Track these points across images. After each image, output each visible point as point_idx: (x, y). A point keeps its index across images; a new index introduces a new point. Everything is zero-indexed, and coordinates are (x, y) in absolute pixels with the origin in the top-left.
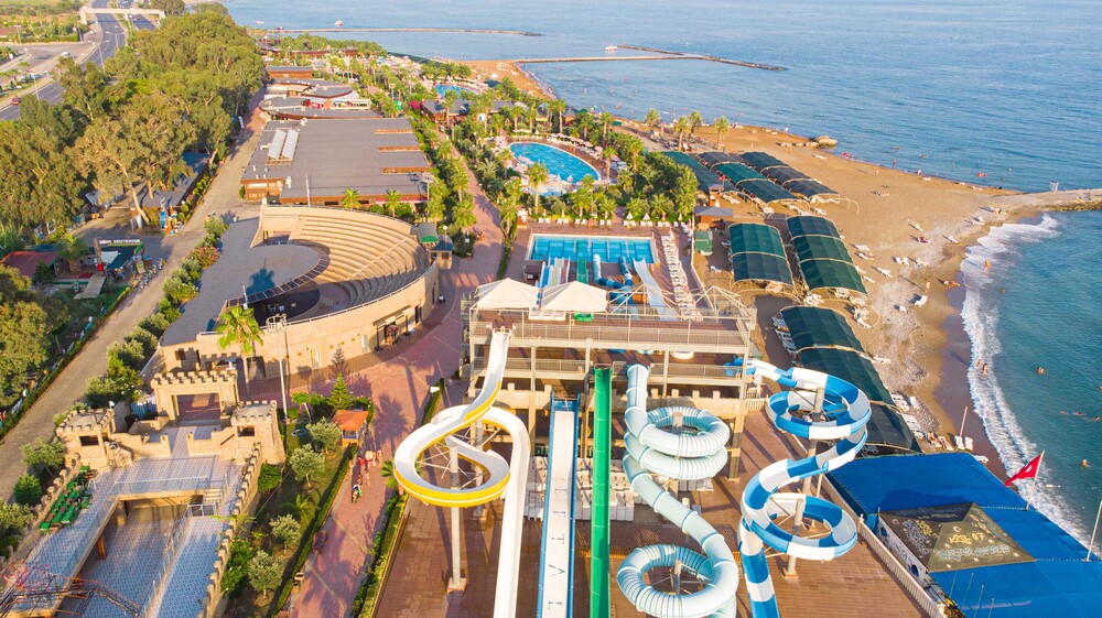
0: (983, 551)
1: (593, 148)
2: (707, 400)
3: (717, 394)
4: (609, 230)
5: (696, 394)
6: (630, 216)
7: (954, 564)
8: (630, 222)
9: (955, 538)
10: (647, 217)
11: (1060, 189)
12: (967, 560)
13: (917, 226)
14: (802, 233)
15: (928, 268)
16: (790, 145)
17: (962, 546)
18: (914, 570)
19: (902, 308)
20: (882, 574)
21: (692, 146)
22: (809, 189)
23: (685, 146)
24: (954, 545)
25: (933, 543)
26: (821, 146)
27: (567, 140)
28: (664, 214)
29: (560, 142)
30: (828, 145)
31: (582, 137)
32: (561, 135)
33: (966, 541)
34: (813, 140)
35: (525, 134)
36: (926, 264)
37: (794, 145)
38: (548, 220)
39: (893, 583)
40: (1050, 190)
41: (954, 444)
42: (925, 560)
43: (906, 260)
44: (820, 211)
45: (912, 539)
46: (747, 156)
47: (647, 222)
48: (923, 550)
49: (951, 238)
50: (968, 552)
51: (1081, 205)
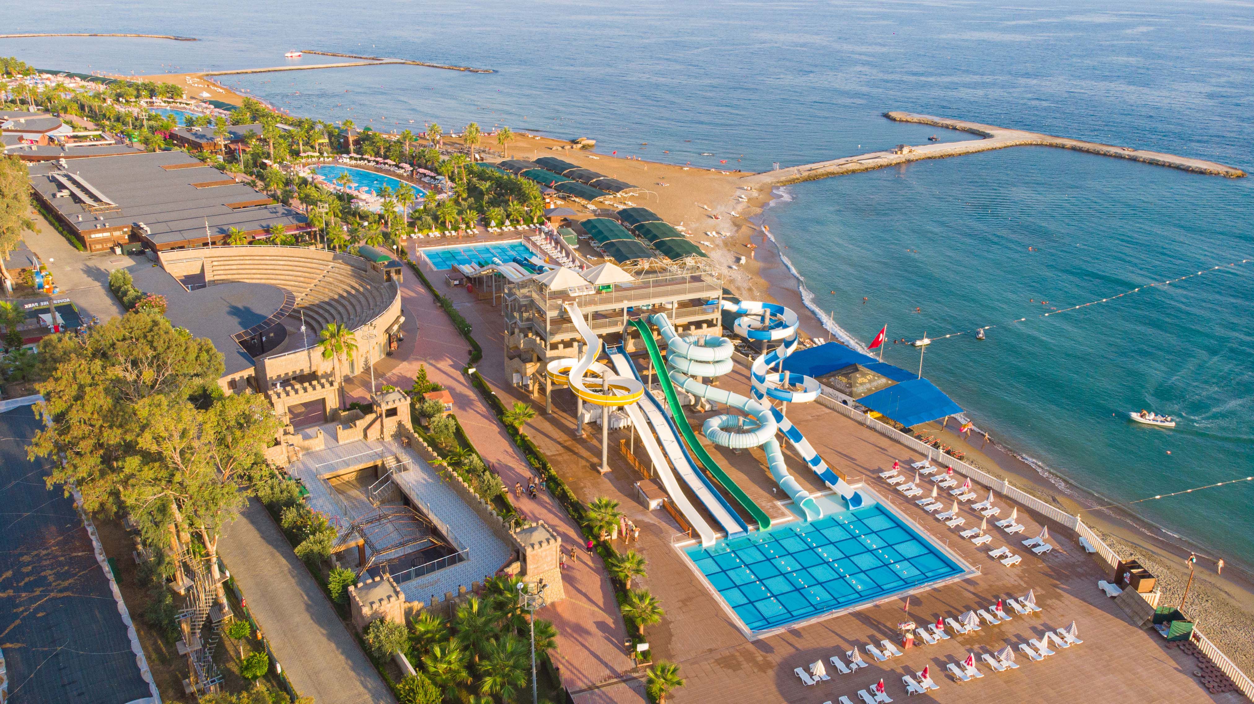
0: (875, 384)
2: (699, 331)
4: (474, 238)
6: (493, 223)
7: (864, 393)
8: (493, 229)
9: (860, 380)
10: (507, 222)
11: (781, 168)
12: (870, 390)
13: (706, 207)
14: (638, 222)
15: (732, 237)
16: (560, 149)
17: (865, 383)
18: (845, 402)
19: (734, 267)
20: (828, 411)
21: (483, 155)
22: (615, 187)
23: (477, 156)
24: (861, 384)
25: (851, 385)
26: (584, 147)
28: (520, 218)
30: (588, 145)
31: (377, 154)
32: (353, 155)
33: (865, 380)
34: (574, 142)
35: (312, 157)
36: (728, 234)
37: (563, 148)
38: (420, 235)
39: (836, 413)
40: (773, 170)
41: (815, 343)
42: (851, 395)
43: (714, 233)
44: (630, 203)
45: (838, 386)
46: (539, 161)
47: (508, 227)
48: (847, 390)
49: (733, 213)
50: (868, 386)
51: (798, 179)
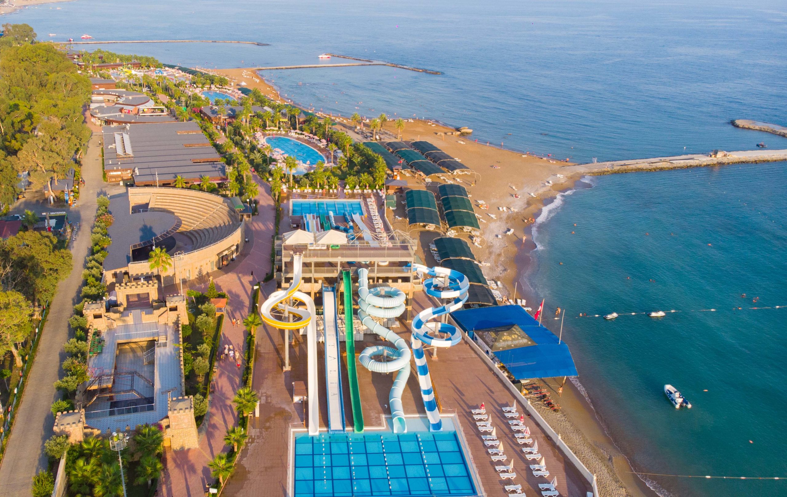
0: (516, 342)
1: (320, 140)
2: (395, 284)
3: (400, 281)
4: (336, 196)
5: (390, 281)
6: (348, 187)
7: (503, 348)
8: (348, 190)
9: (505, 338)
10: (357, 187)
11: (598, 162)
12: (510, 346)
13: (514, 187)
14: (446, 194)
15: (517, 213)
16: (443, 134)
17: (507, 340)
18: (487, 352)
19: (500, 236)
20: (474, 355)
21: (382, 136)
22: (452, 166)
23: (378, 137)
24: (504, 341)
25: (496, 340)
26: (463, 135)
27: (301, 134)
28: (367, 185)
29: (297, 135)
30: (467, 133)
31: (311, 133)
32: (298, 131)
33: (510, 338)
34: (458, 130)
35: (273, 130)
36: (516, 210)
37: (446, 133)
38: (299, 191)
39: (479, 359)
40: (592, 163)
41: (516, 302)
42: (491, 347)
43: (505, 209)
44: (458, 180)
45: (487, 339)
46: (417, 145)
47: (358, 190)
48: (491, 343)
49: (532, 194)
50: (510, 343)
51: (608, 172)
